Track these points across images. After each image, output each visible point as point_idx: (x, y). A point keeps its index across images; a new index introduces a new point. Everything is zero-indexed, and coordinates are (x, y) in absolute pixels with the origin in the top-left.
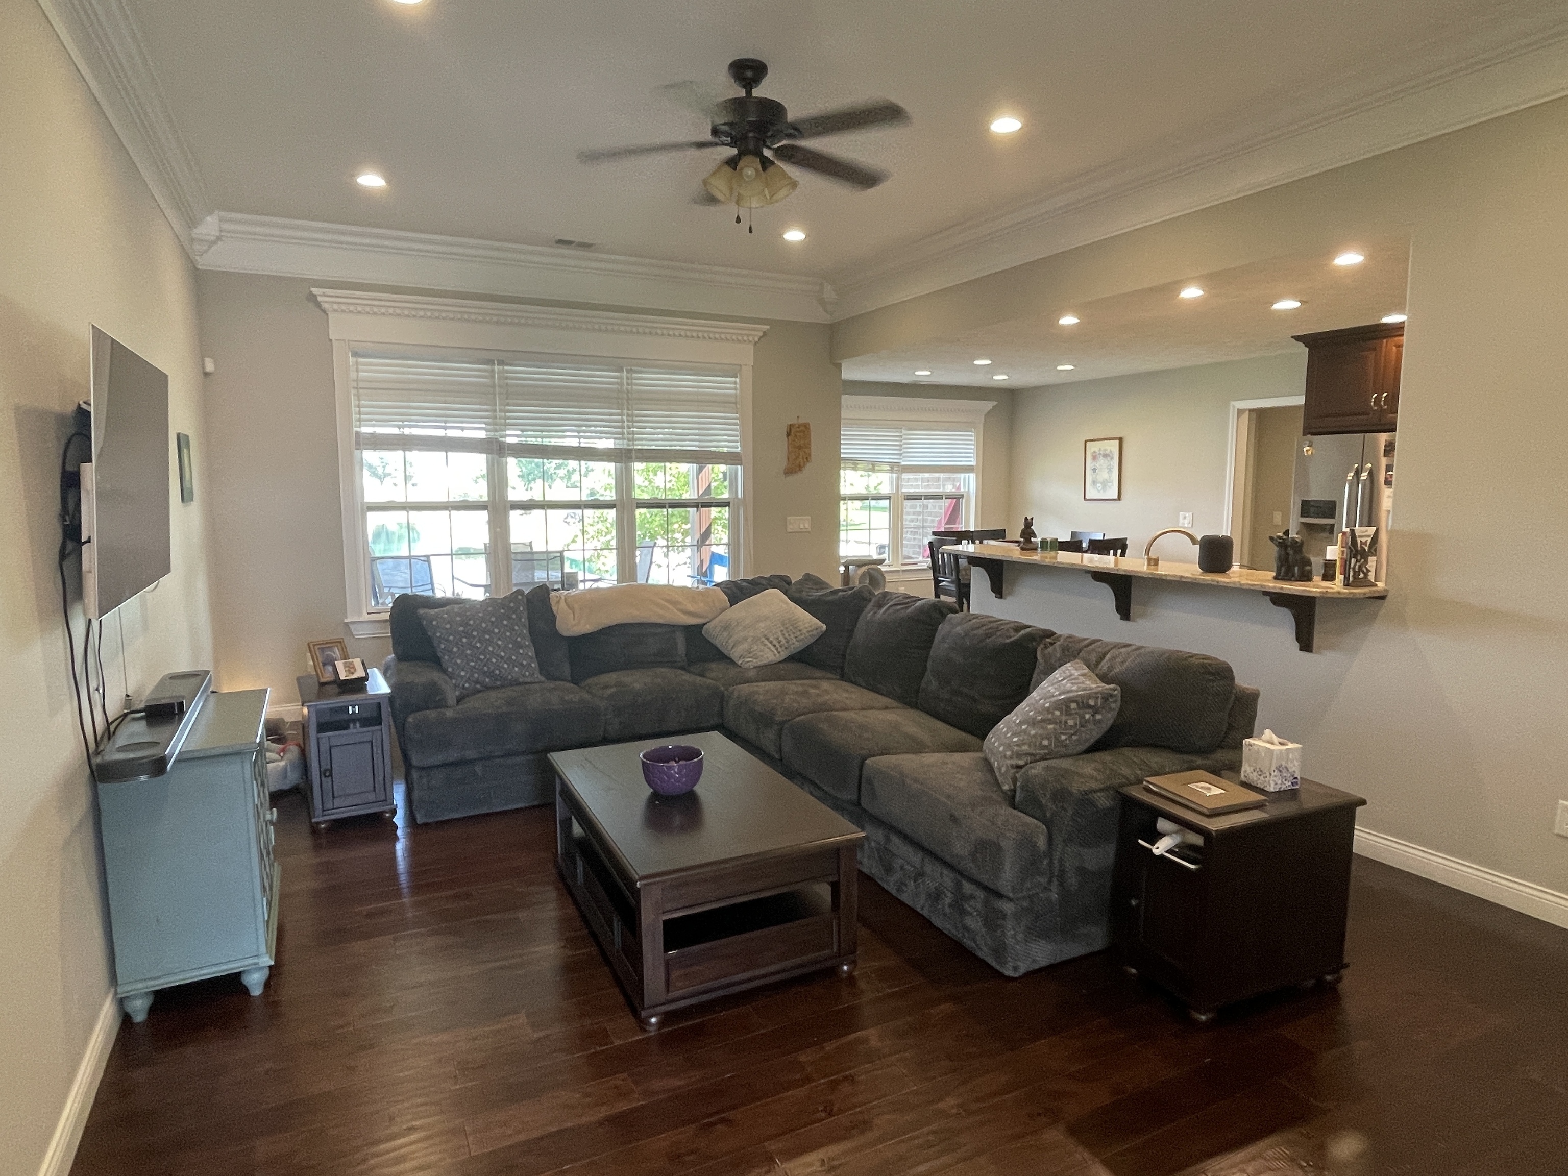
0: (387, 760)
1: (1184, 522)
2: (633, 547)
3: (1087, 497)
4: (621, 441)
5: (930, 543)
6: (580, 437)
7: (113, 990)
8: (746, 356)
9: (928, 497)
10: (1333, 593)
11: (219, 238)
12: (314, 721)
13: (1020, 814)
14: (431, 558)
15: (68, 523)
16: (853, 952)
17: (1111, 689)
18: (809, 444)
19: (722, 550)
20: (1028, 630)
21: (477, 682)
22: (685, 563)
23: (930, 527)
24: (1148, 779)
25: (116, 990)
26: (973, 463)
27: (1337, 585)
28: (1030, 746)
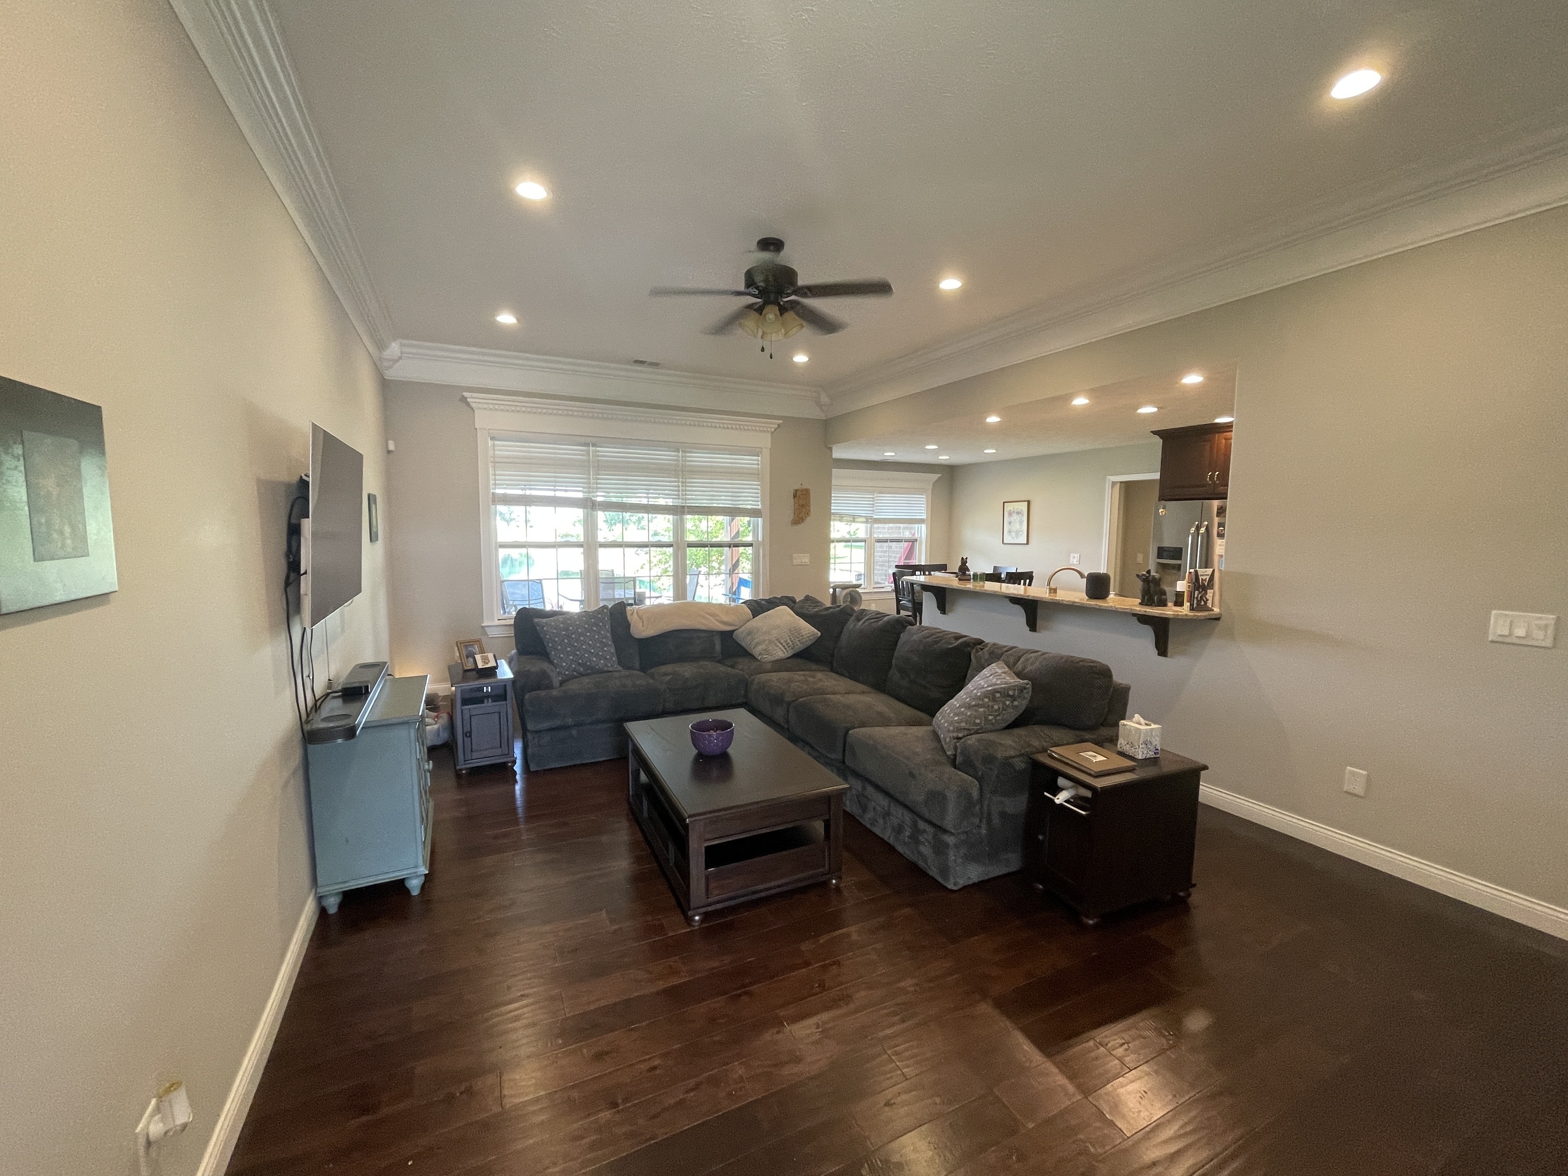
0: (510, 724)
1: (1074, 561)
2: (685, 574)
3: (1004, 542)
4: (677, 501)
5: (894, 574)
6: (648, 498)
7: (314, 891)
8: (765, 441)
9: (892, 541)
10: (1183, 615)
11: (400, 358)
12: (459, 696)
13: (960, 773)
14: (543, 581)
15: (292, 560)
16: (840, 870)
17: (1024, 683)
18: (810, 503)
19: (746, 577)
20: (965, 639)
21: (574, 670)
22: (720, 584)
23: (894, 561)
24: (1053, 749)
25: (316, 890)
26: (924, 517)
27: (1185, 610)
28: (966, 723)
